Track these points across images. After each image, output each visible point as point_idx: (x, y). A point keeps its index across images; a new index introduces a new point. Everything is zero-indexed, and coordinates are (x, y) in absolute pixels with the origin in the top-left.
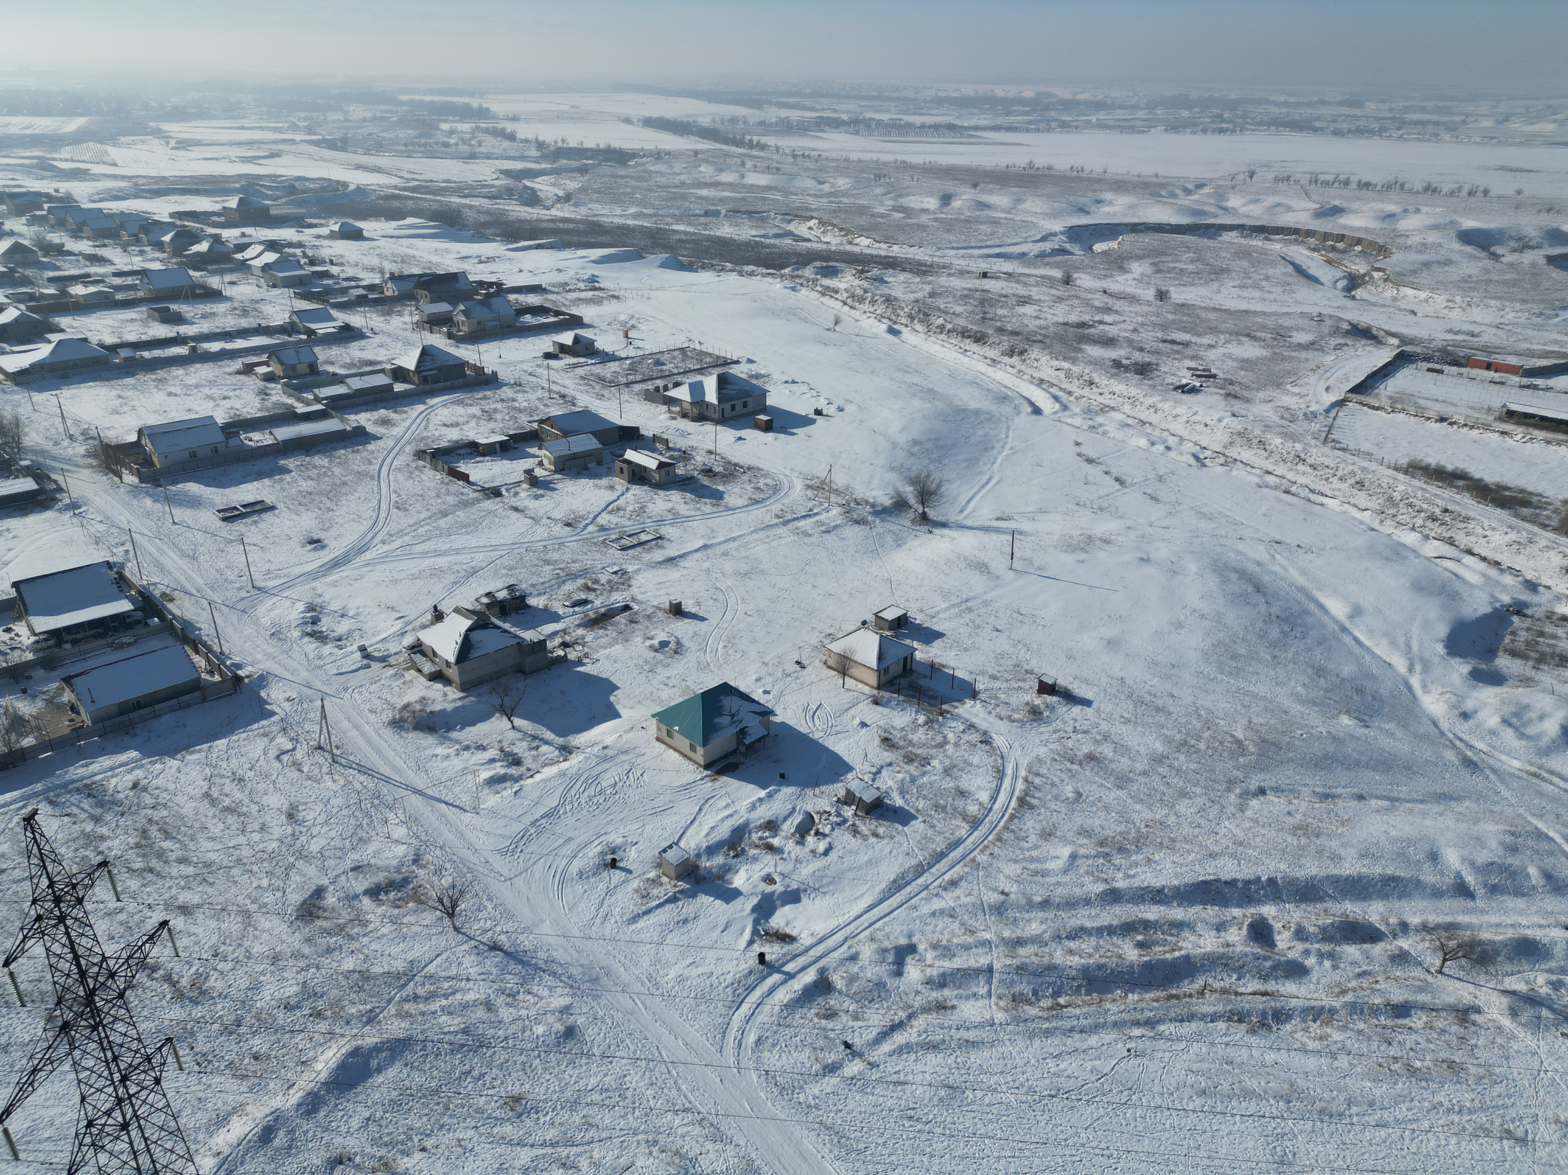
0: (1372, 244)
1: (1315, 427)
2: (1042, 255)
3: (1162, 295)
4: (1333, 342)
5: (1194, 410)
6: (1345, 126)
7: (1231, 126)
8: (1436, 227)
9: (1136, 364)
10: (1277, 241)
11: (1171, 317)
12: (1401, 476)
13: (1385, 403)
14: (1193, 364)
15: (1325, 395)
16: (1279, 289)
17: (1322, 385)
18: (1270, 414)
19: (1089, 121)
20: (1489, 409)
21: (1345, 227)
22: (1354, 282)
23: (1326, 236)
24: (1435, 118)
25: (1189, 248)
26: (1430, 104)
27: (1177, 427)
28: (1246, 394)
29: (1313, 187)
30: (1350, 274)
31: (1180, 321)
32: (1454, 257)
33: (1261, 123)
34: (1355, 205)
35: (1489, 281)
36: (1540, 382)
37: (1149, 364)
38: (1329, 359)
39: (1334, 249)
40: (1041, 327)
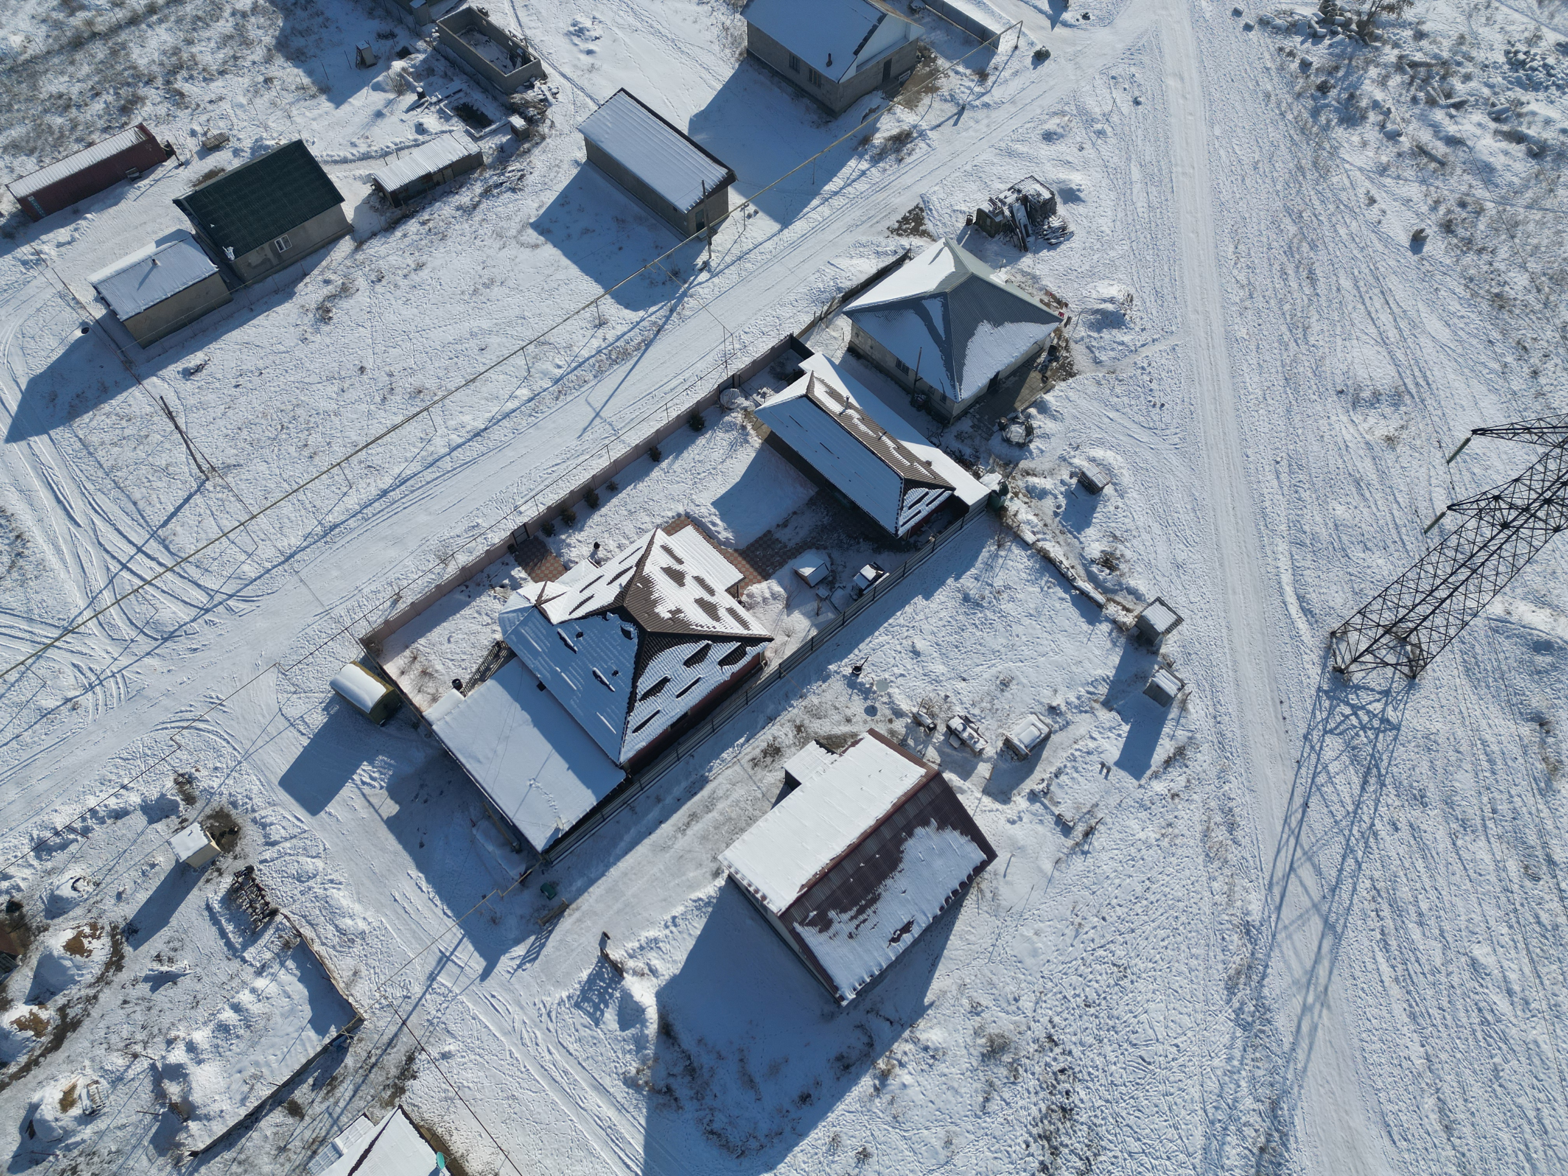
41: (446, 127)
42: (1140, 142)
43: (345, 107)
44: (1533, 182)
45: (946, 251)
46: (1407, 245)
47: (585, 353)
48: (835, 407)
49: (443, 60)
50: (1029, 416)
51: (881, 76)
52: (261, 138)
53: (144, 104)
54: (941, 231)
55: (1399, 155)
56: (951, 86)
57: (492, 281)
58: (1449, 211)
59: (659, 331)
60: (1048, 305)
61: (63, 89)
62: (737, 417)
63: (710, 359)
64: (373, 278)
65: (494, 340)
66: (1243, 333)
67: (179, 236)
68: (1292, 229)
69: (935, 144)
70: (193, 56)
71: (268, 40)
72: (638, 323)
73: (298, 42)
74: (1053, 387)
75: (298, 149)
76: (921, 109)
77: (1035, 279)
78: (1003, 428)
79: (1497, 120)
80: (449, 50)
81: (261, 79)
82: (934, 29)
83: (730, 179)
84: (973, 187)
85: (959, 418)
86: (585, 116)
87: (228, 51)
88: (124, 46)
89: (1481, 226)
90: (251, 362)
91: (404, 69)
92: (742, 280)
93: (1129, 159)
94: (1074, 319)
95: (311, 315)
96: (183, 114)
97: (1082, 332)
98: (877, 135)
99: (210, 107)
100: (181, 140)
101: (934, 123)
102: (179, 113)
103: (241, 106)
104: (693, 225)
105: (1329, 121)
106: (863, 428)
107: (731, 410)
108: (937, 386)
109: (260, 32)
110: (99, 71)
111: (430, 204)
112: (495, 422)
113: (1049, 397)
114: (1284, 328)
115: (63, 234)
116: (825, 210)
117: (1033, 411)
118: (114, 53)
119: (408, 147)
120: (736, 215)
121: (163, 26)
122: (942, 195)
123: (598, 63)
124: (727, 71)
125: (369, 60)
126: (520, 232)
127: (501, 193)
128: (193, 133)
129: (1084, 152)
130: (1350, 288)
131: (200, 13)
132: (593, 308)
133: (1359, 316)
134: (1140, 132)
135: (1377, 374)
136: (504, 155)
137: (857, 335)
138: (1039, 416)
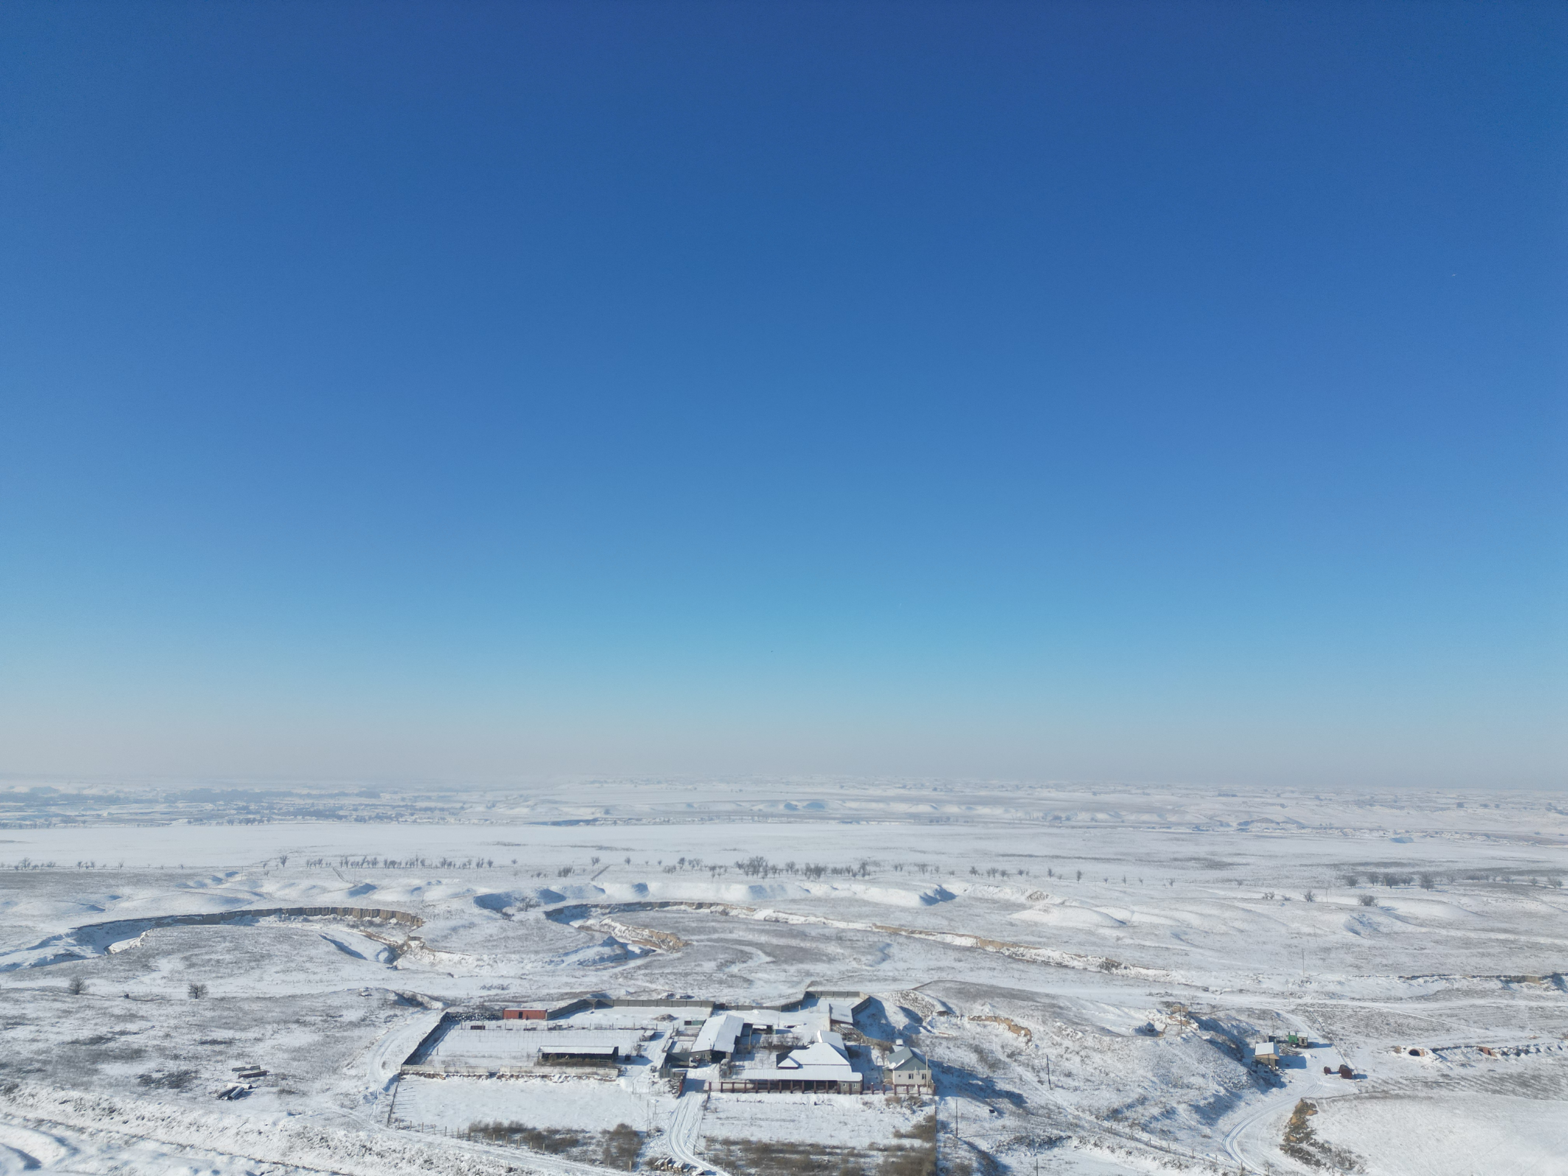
0: (405, 916)
1: (378, 1108)
2: (41, 963)
3: (197, 992)
4: (383, 1014)
5: (244, 1118)
6: (366, 814)
7: (258, 817)
8: (456, 896)
9: (171, 1075)
10: (317, 921)
11: (209, 1014)
12: (465, 1144)
13: (439, 1069)
14: (239, 1064)
15: (382, 1072)
16: (325, 969)
17: (379, 1061)
18: (329, 1104)
19: (99, 816)
20: (528, 1056)
21: (378, 902)
22: (394, 953)
23: (363, 913)
24: (440, 805)
25: (224, 938)
26: (435, 794)
27: (226, 1143)
28: (302, 1087)
29: (344, 868)
30: (389, 946)
31: (220, 1017)
32: (476, 920)
33: (288, 813)
34: (385, 882)
35: (507, 938)
36: (562, 1022)
37: (186, 1073)
38: (381, 1033)
39: (371, 923)
40: (39, 1052)
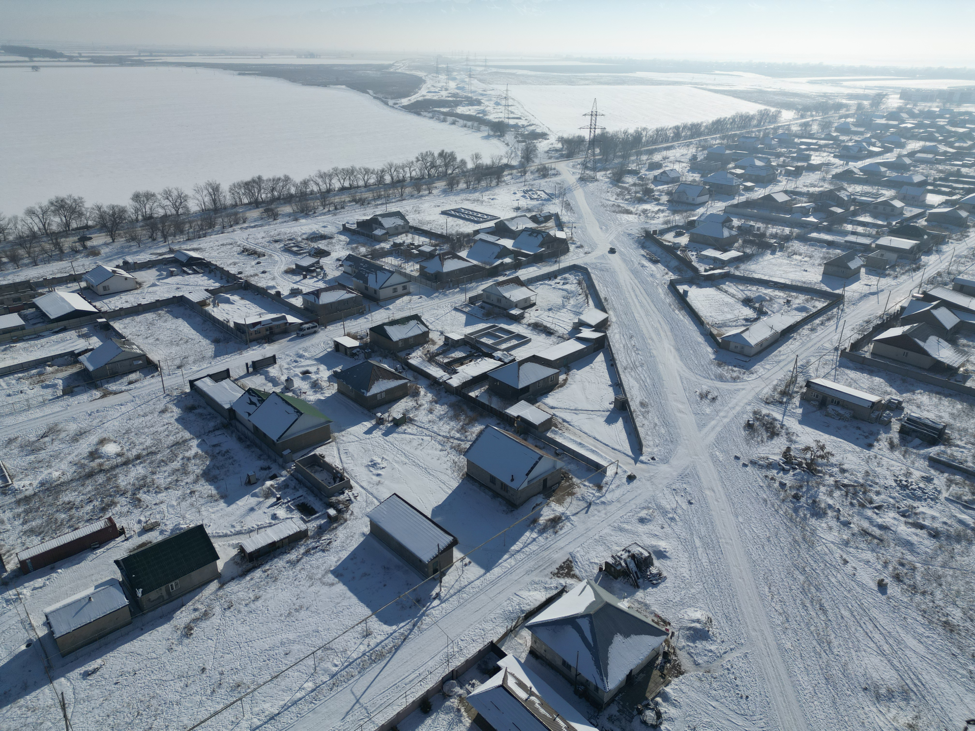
41: (290, 516)
42: (696, 525)
43: (233, 506)
44: (939, 552)
45: (588, 587)
46: (876, 589)
47: (355, 656)
48: (522, 694)
49: (295, 480)
50: (657, 704)
51: (541, 487)
52: (179, 524)
53: (116, 506)
54: (584, 575)
55: (853, 535)
56: (582, 492)
57: (301, 607)
58: (895, 569)
59: (405, 639)
60: (657, 623)
61: (72, 499)
62: (454, 702)
63: (437, 658)
64: (226, 606)
65: (295, 647)
66: (788, 645)
67: (111, 583)
68: (802, 578)
69: (575, 524)
70: (153, 480)
71: (199, 471)
72: (392, 634)
73: (216, 472)
74: (670, 682)
75: (200, 529)
76: (566, 504)
77: (647, 606)
78: (640, 712)
79: (904, 516)
80: (299, 475)
81: (189, 491)
82: (570, 463)
83: (454, 543)
84: (601, 548)
85: (609, 704)
86: (371, 508)
87: (174, 477)
88: (115, 476)
89: (919, 578)
90: (131, 665)
91: (271, 485)
92: (461, 605)
93: (692, 534)
94: (676, 633)
95: (179, 632)
96: (137, 511)
97: (683, 642)
98: (541, 518)
99: (154, 507)
100: (131, 526)
101: (574, 512)
102: (135, 511)
103: (173, 506)
104: (431, 570)
105: (805, 515)
106: (542, 711)
107: (450, 697)
108: (591, 679)
109: (195, 468)
110: (96, 489)
111: (272, 560)
112: (286, 708)
113: (668, 689)
114: (814, 642)
115: (39, 582)
116: (512, 561)
117: (659, 699)
118: (109, 479)
119: (265, 527)
120: (457, 564)
121: (142, 465)
122: (583, 553)
123: (382, 480)
124: (455, 484)
125: (253, 480)
126: (323, 576)
127: (316, 552)
128: (139, 522)
129: (665, 530)
130: (849, 616)
131: (164, 459)
132: (363, 625)
133: (860, 634)
134: (695, 519)
135: (886, 676)
136: (321, 531)
137: (535, 642)
138: (664, 704)
